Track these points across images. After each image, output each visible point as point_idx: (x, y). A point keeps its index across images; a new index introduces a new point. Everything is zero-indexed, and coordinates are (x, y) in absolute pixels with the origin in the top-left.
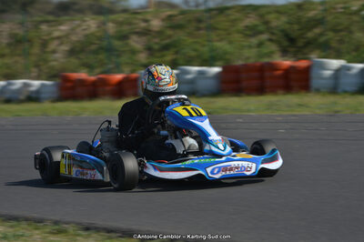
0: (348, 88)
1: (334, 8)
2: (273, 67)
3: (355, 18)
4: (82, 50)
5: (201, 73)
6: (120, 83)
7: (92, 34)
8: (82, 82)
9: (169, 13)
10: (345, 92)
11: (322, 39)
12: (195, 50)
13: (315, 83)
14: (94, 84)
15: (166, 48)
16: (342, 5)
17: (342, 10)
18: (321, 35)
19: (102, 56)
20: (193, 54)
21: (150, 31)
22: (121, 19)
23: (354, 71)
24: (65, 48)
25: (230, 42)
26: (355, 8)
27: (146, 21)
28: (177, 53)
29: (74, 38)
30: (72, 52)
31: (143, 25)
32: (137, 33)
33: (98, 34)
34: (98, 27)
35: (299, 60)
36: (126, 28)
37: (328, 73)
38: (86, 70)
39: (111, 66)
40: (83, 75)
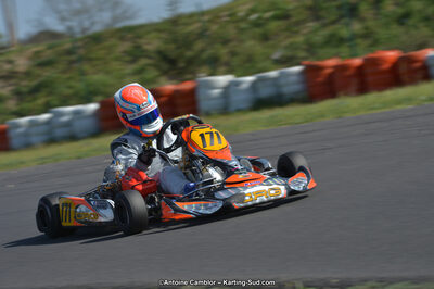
0: (241, 106)
1: (219, 17)
5: (77, 113)
9: (35, 49)
10: (239, 110)
11: (205, 56)
12: (70, 87)
13: (204, 105)
15: (35, 90)
16: (227, 13)
17: (228, 19)
18: (202, 51)
20: (68, 92)
21: (16, 72)
23: (245, 86)
25: (108, 73)
26: (241, 14)
27: (10, 62)
28: (50, 94)
31: (7, 67)
32: (2, 78)
35: (183, 81)
37: (216, 92)
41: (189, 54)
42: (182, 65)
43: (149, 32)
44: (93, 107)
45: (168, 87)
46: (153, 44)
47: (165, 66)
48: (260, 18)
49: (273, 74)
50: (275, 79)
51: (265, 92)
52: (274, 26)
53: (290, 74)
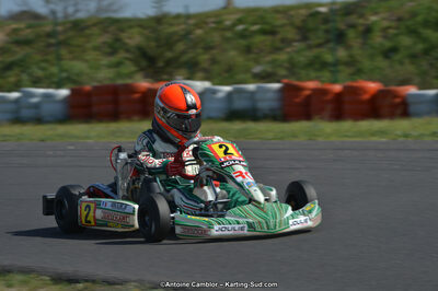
0: (213, 114)
1: (206, 23)
2: (130, 89)
3: (229, 34)
5: (46, 96)
9: (14, 26)
11: (184, 58)
15: (8, 67)
16: (213, 20)
17: (213, 25)
18: (183, 53)
23: (220, 95)
25: (84, 61)
26: (228, 23)
41: (169, 55)
42: (161, 64)
43: (131, 27)
44: (64, 92)
45: (144, 84)
46: (134, 39)
47: (144, 63)
48: (245, 30)
49: (251, 87)
50: (252, 93)
51: (240, 104)
52: (259, 39)
53: (269, 90)
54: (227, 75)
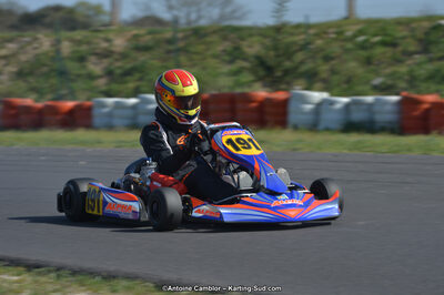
0: (330, 125)
1: (325, 33)
2: (247, 98)
3: (349, 45)
4: (31, 73)
6: (72, 112)
7: (46, 54)
8: (28, 109)
9: (135, 32)
10: (327, 129)
11: (304, 68)
13: (293, 118)
14: (40, 112)
15: (128, 73)
16: (335, 30)
17: (333, 36)
18: (302, 62)
19: (54, 81)
21: (112, 52)
22: (79, 37)
23: (338, 106)
24: (12, 69)
25: (204, 68)
26: (349, 34)
27: (108, 40)
28: (141, 79)
29: (23, 58)
30: (20, 75)
31: (105, 45)
32: (96, 54)
33: (51, 54)
34: (53, 45)
35: (278, 90)
36: (84, 48)
37: (309, 107)
38: (35, 96)
39: (64, 92)
40: (29, 101)
41: (288, 64)
42: (279, 74)
43: (251, 35)
45: (261, 93)
46: (253, 48)
47: (262, 72)
48: (365, 41)
49: (369, 99)
50: (370, 105)
51: (357, 116)
52: (379, 50)
53: (386, 103)
54: (345, 86)
